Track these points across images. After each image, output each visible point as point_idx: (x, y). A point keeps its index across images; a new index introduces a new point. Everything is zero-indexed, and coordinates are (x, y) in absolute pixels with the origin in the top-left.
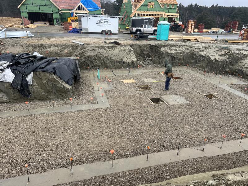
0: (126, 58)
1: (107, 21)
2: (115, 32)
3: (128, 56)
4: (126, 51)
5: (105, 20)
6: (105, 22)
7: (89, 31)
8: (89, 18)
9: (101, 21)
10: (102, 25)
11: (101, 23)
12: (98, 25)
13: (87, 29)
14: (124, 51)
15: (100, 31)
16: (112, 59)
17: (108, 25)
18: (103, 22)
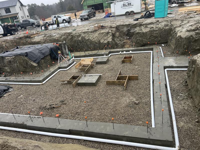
0: (104, 39)
1: (130, 3)
2: (137, 12)
3: (105, 38)
4: (104, 34)
5: (128, 3)
6: (128, 4)
7: (116, 14)
8: (115, 4)
9: (125, 4)
10: (126, 7)
11: (125, 6)
12: (123, 8)
13: (114, 13)
14: (103, 33)
15: (124, 13)
16: (92, 41)
17: (131, 7)
18: (127, 4)
